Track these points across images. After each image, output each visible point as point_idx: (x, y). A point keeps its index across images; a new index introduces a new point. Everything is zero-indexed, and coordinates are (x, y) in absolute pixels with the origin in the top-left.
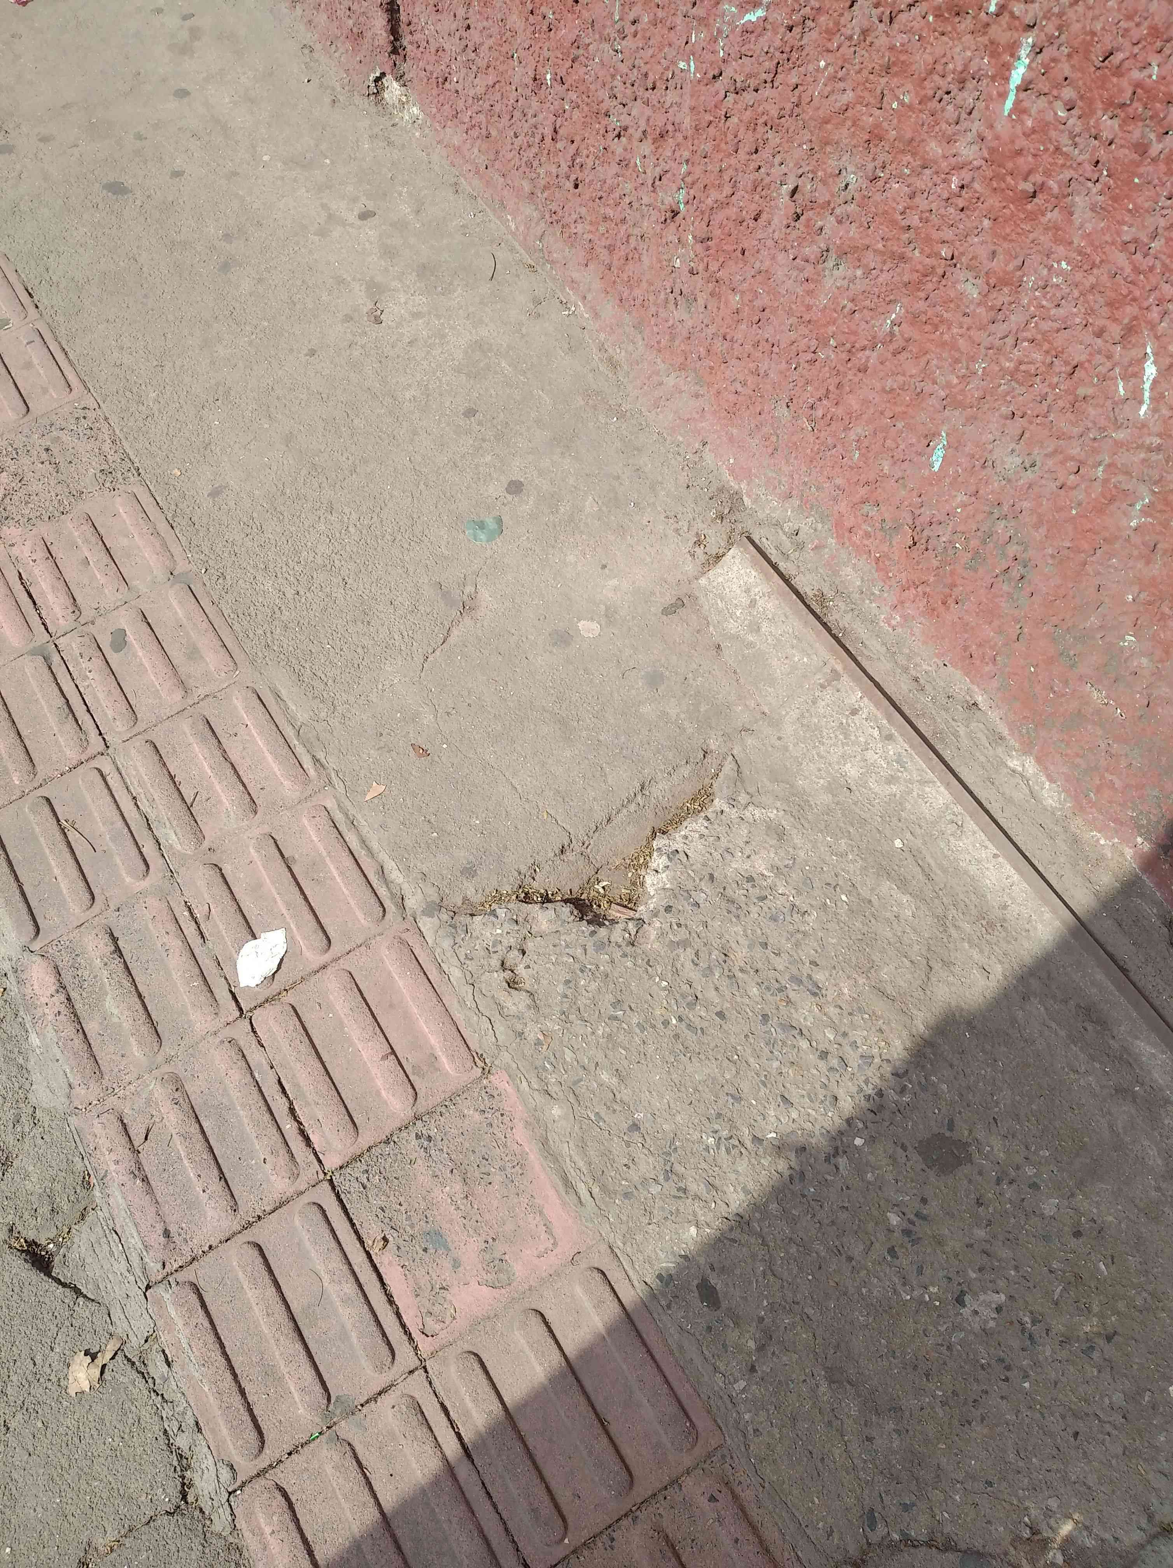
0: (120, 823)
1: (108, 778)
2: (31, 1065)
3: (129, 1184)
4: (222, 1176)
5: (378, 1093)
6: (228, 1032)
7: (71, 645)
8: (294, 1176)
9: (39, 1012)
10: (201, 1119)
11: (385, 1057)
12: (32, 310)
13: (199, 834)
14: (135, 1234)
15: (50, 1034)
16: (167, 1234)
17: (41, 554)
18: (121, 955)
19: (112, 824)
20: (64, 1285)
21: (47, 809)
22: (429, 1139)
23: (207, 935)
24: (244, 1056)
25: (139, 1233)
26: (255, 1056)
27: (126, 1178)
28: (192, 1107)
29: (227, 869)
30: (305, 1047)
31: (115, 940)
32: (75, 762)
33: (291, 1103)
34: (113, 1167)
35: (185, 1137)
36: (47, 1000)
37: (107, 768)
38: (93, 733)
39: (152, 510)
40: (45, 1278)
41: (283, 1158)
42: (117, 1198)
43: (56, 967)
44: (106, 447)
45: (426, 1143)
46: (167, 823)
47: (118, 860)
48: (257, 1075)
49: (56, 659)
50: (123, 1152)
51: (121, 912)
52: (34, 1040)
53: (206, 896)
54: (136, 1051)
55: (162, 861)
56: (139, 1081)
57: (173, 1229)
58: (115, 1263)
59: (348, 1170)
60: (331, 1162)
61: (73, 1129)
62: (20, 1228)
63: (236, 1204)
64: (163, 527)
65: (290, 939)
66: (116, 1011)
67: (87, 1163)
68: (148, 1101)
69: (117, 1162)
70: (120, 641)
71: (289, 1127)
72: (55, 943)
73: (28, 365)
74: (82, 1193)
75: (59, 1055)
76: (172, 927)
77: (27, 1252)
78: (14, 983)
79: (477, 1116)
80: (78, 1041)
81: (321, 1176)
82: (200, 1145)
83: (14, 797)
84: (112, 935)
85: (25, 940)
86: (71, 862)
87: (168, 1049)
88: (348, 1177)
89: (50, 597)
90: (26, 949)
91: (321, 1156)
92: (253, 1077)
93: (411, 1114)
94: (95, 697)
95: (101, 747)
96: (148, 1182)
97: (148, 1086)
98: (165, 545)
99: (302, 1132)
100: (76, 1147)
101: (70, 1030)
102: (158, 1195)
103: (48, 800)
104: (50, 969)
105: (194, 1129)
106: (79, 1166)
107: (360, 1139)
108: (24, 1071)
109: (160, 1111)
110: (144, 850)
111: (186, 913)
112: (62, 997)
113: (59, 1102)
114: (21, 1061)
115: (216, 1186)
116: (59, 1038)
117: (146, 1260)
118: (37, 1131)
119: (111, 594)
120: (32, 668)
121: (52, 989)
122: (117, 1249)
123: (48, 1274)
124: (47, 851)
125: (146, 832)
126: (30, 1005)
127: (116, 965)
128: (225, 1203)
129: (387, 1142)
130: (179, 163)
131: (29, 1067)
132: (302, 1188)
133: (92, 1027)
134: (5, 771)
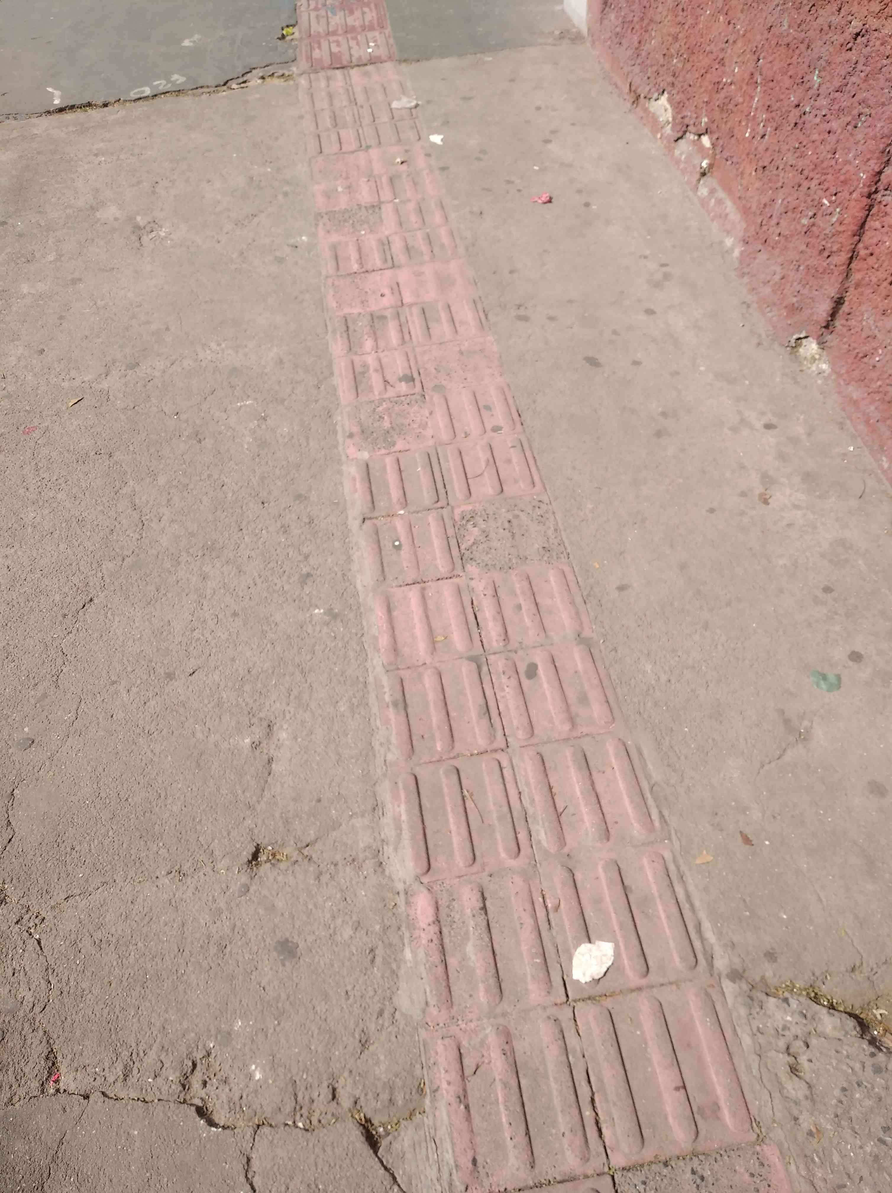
0: (506, 809)
1: (505, 771)
2: (402, 972)
3: (455, 1105)
4: (528, 1133)
5: (666, 1118)
6: (553, 1011)
7: (498, 663)
8: (585, 1159)
9: (417, 933)
10: (520, 1076)
11: (677, 1089)
12: (518, 425)
13: (562, 841)
14: (450, 1151)
15: (421, 954)
16: (474, 1161)
17: (490, 592)
18: (486, 914)
19: (501, 807)
20: (386, 1168)
21: (455, 777)
22: (702, 1178)
23: (553, 924)
24: (564, 1037)
25: (454, 1151)
26: (572, 1040)
27: (453, 1100)
28: (515, 1062)
29: (579, 876)
30: (614, 1051)
31: (484, 899)
32: (482, 750)
33: (593, 1094)
34: (444, 1085)
35: (505, 1085)
36: (425, 926)
37: (505, 763)
38: (500, 733)
39: (573, 585)
40: (374, 1156)
41: (578, 1141)
42: (443, 1113)
43: (437, 903)
44: (550, 532)
45: (699, 1181)
46: (541, 822)
47: (498, 836)
48: (571, 1058)
49: (485, 669)
50: (454, 1076)
51: (492, 879)
52: (408, 954)
53: (559, 891)
54: (482, 996)
55: (530, 850)
56: (479, 1022)
57: (480, 1160)
58: (428, 1168)
59: (630, 1175)
60: (618, 1160)
61: (421, 1039)
62: (363, 1105)
63: (534, 1162)
64: (579, 600)
65: (617, 954)
66: (473, 958)
67: (425, 1073)
68: (482, 1043)
69: (449, 1083)
70: (532, 671)
71: (588, 1113)
72: (440, 882)
73: (509, 461)
74: (415, 1096)
75: (424, 975)
76: (528, 907)
77: (363, 1126)
78: (403, 902)
79: (747, 1176)
80: (440, 969)
81: (606, 1169)
82: (515, 1098)
83: (434, 759)
84: (483, 894)
85: (419, 871)
86: (464, 824)
87: (505, 1006)
88: (628, 1181)
89: (491, 624)
90: (417, 878)
91: (609, 1151)
92: (568, 1058)
93: (690, 1148)
94: (507, 706)
95: (503, 745)
96: (469, 1111)
97: (485, 1029)
98: (577, 613)
99: (597, 1123)
100: (420, 1056)
101: (436, 958)
102: (474, 1126)
103: (458, 770)
104: (433, 903)
105: (514, 1083)
106: (418, 1072)
107: (644, 1151)
108: (395, 976)
109: (490, 1055)
110: (519, 836)
111: (541, 899)
112: (437, 929)
113: (416, 1013)
114: (394, 966)
115: (521, 1138)
116: (428, 961)
117: (454, 1177)
118: (393, 1029)
119: (532, 635)
120: (466, 669)
121: (431, 919)
122: (433, 1157)
123: (376, 1152)
124: (449, 809)
125: (523, 822)
126: (412, 926)
127: (481, 919)
128: (525, 1156)
129: (666, 1164)
130: (639, 356)
131: (399, 974)
132: (590, 1172)
133: (452, 962)
134: (433, 737)
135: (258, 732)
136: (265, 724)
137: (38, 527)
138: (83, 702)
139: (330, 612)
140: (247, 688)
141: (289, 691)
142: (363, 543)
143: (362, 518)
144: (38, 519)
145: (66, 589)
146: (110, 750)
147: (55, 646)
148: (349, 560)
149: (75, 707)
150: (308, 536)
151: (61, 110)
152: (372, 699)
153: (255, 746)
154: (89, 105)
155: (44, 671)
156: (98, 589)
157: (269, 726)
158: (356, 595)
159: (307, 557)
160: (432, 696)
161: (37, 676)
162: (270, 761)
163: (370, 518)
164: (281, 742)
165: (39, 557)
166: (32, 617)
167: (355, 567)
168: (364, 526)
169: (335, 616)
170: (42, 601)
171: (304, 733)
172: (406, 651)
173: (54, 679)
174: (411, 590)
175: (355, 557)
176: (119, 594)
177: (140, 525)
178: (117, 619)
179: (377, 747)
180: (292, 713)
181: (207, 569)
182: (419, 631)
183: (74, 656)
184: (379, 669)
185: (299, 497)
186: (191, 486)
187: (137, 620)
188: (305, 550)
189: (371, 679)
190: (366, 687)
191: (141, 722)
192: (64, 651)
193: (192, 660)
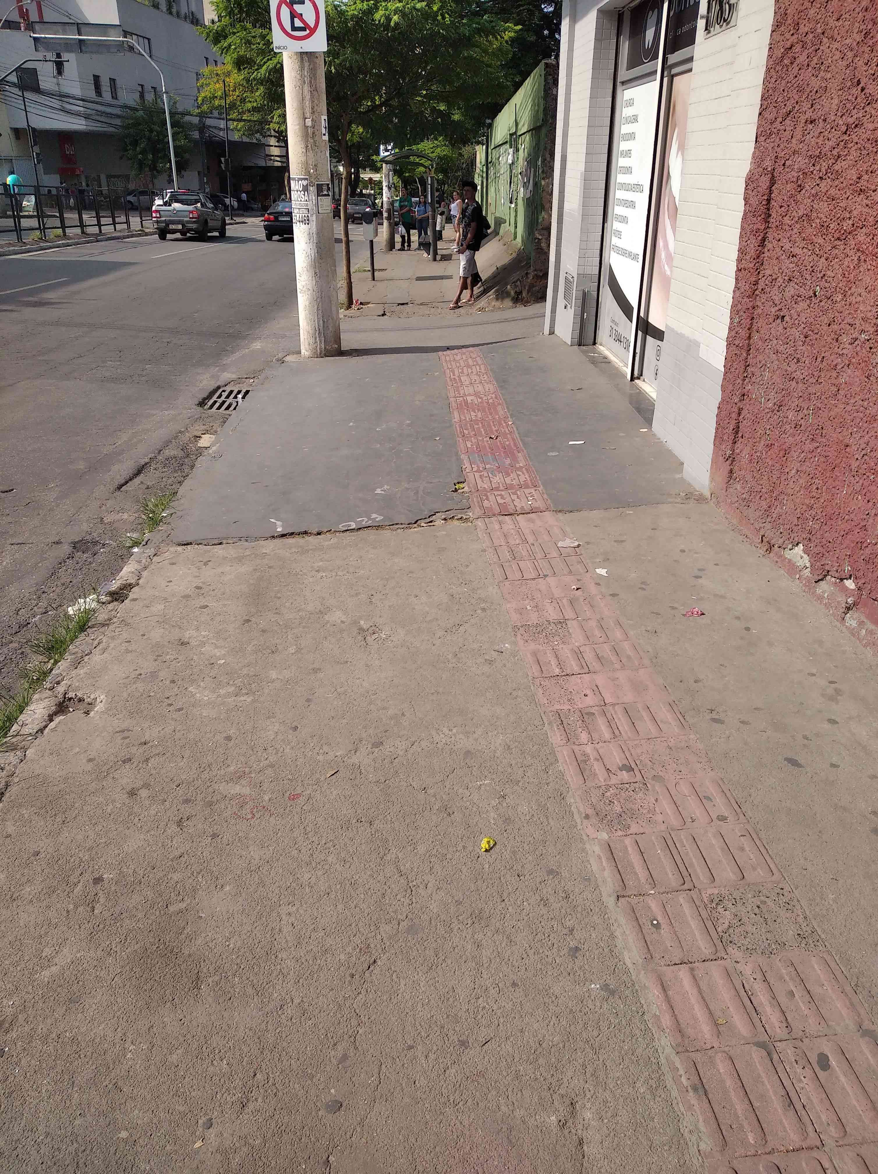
7: (787, 1051)
12: (742, 816)
17: (759, 976)
32: (797, 1146)
37: (825, 1163)
38: (810, 1128)
39: (838, 973)
44: (800, 919)
49: (775, 1057)
64: (848, 989)
70: (824, 1062)
73: (742, 849)
83: (750, 1153)
89: (768, 1009)
94: (809, 1098)
95: (818, 1143)
98: (852, 1004)
103: (779, 1167)
119: (813, 1025)
120: (757, 1055)
130: (834, 760)
134: (741, 1127)
135: (563, 1110)
136: (568, 1102)
137: (316, 887)
138: (383, 1066)
139: (605, 987)
140: (541, 1061)
141: (584, 1066)
142: (622, 920)
143: (616, 895)
144: (313, 879)
145: (349, 949)
146: (419, 1119)
147: (347, 1006)
148: (612, 936)
149: (376, 1070)
150: (568, 910)
151: (283, 536)
152: (669, 1083)
153: (562, 1125)
154: (306, 533)
155: (342, 1031)
156: (380, 951)
157: (572, 1104)
158: (627, 972)
159: (572, 931)
160: (730, 1083)
161: (335, 1036)
162: (581, 1142)
163: (624, 896)
164: (586, 1122)
165: (320, 916)
166: (322, 975)
167: (619, 942)
168: (619, 904)
169: (612, 993)
170: (329, 960)
171: (609, 1114)
172: (690, 1031)
173: (352, 1039)
174: (680, 970)
175: (617, 933)
176: (400, 957)
177: (409, 891)
178: (403, 982)
179: (686, 1135)
180: (592, 1092)
181: (479, 936)
182: (699, 1012)
183: (367, 1017)
184: (669, 1050)
185: (550, 872)
186: (449, 856)
187: (422, 985)
188: (568, 924)
189: (663, 1060)
190: (659, 1068)
191: (444, 1091)
192: (357, 1011)
193: (482, 1028)
